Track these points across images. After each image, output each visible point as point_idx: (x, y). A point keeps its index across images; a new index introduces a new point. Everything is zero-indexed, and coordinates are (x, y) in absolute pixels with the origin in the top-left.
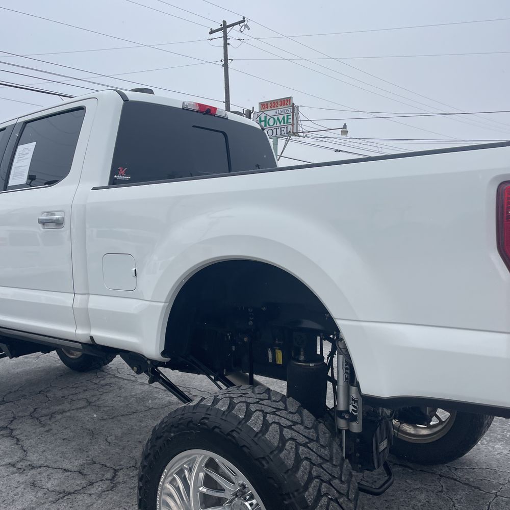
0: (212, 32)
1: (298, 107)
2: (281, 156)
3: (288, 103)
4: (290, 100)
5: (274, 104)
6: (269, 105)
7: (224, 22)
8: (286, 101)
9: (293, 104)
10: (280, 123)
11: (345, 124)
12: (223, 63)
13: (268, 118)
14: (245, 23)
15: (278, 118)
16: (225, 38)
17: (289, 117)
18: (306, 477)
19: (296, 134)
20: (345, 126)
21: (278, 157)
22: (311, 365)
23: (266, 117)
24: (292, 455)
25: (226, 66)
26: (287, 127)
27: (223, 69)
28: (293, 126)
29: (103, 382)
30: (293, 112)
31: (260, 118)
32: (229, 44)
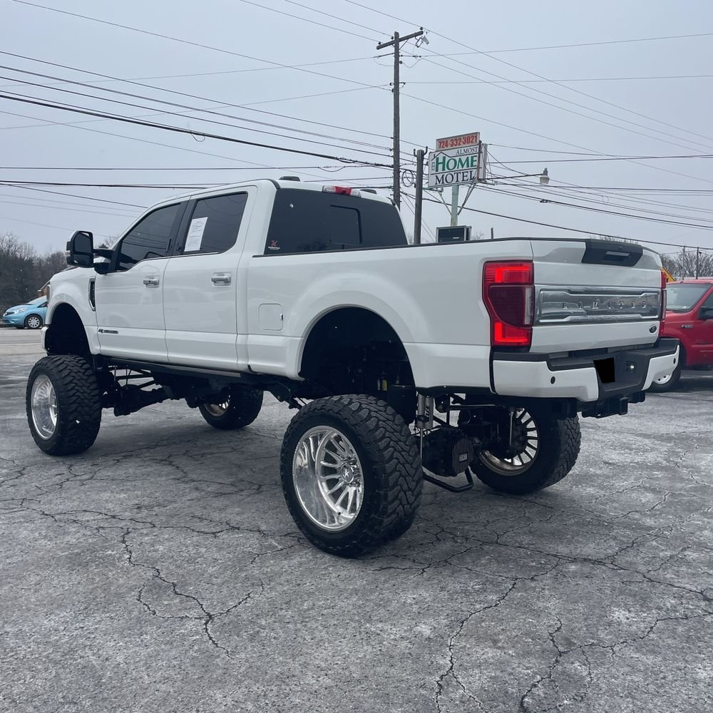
0: (380, 47)
1: (486, 145)
2: (463, 207)
3: (474, 140)
4: (476, 137)
5: (456, 141)
6: (449, 142)
7: (397, 34)
8: (472, 138)
9: (480, 142)
10: (463, 166)
11: (546, 169)
12: (393, 87)
13: (447, 159)
14: (423, 35)
15: (460, 160)
16: (397, 55)
17: (475, 159)
18: (381, 435)
19: (483, 181)
20: (546, 172)
21: (459, 209)
22: (403, 386)
23: (444, 158)
24: (374, 424)
25: (396, 92)
26: (471, 172)
27: (393, 96)
28: (478, 171)
29: (245, 437)
30: (480, 152)
31: (438, 159)
32: (401, 62)
